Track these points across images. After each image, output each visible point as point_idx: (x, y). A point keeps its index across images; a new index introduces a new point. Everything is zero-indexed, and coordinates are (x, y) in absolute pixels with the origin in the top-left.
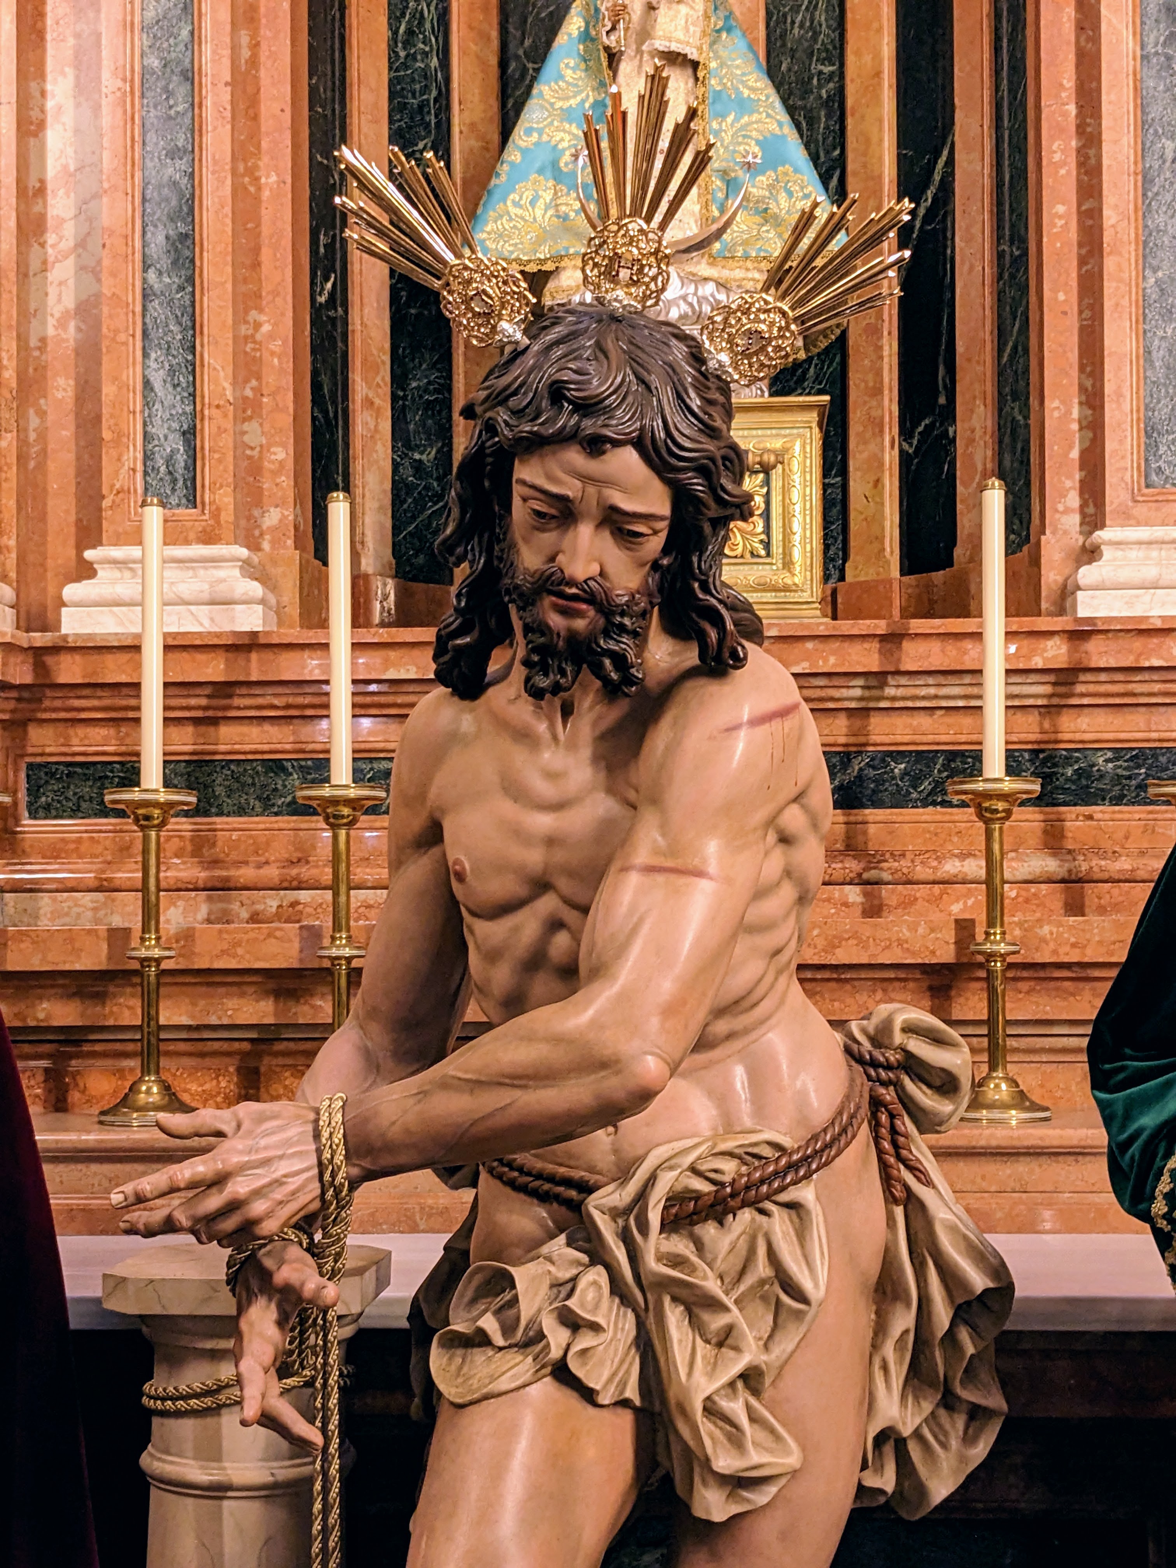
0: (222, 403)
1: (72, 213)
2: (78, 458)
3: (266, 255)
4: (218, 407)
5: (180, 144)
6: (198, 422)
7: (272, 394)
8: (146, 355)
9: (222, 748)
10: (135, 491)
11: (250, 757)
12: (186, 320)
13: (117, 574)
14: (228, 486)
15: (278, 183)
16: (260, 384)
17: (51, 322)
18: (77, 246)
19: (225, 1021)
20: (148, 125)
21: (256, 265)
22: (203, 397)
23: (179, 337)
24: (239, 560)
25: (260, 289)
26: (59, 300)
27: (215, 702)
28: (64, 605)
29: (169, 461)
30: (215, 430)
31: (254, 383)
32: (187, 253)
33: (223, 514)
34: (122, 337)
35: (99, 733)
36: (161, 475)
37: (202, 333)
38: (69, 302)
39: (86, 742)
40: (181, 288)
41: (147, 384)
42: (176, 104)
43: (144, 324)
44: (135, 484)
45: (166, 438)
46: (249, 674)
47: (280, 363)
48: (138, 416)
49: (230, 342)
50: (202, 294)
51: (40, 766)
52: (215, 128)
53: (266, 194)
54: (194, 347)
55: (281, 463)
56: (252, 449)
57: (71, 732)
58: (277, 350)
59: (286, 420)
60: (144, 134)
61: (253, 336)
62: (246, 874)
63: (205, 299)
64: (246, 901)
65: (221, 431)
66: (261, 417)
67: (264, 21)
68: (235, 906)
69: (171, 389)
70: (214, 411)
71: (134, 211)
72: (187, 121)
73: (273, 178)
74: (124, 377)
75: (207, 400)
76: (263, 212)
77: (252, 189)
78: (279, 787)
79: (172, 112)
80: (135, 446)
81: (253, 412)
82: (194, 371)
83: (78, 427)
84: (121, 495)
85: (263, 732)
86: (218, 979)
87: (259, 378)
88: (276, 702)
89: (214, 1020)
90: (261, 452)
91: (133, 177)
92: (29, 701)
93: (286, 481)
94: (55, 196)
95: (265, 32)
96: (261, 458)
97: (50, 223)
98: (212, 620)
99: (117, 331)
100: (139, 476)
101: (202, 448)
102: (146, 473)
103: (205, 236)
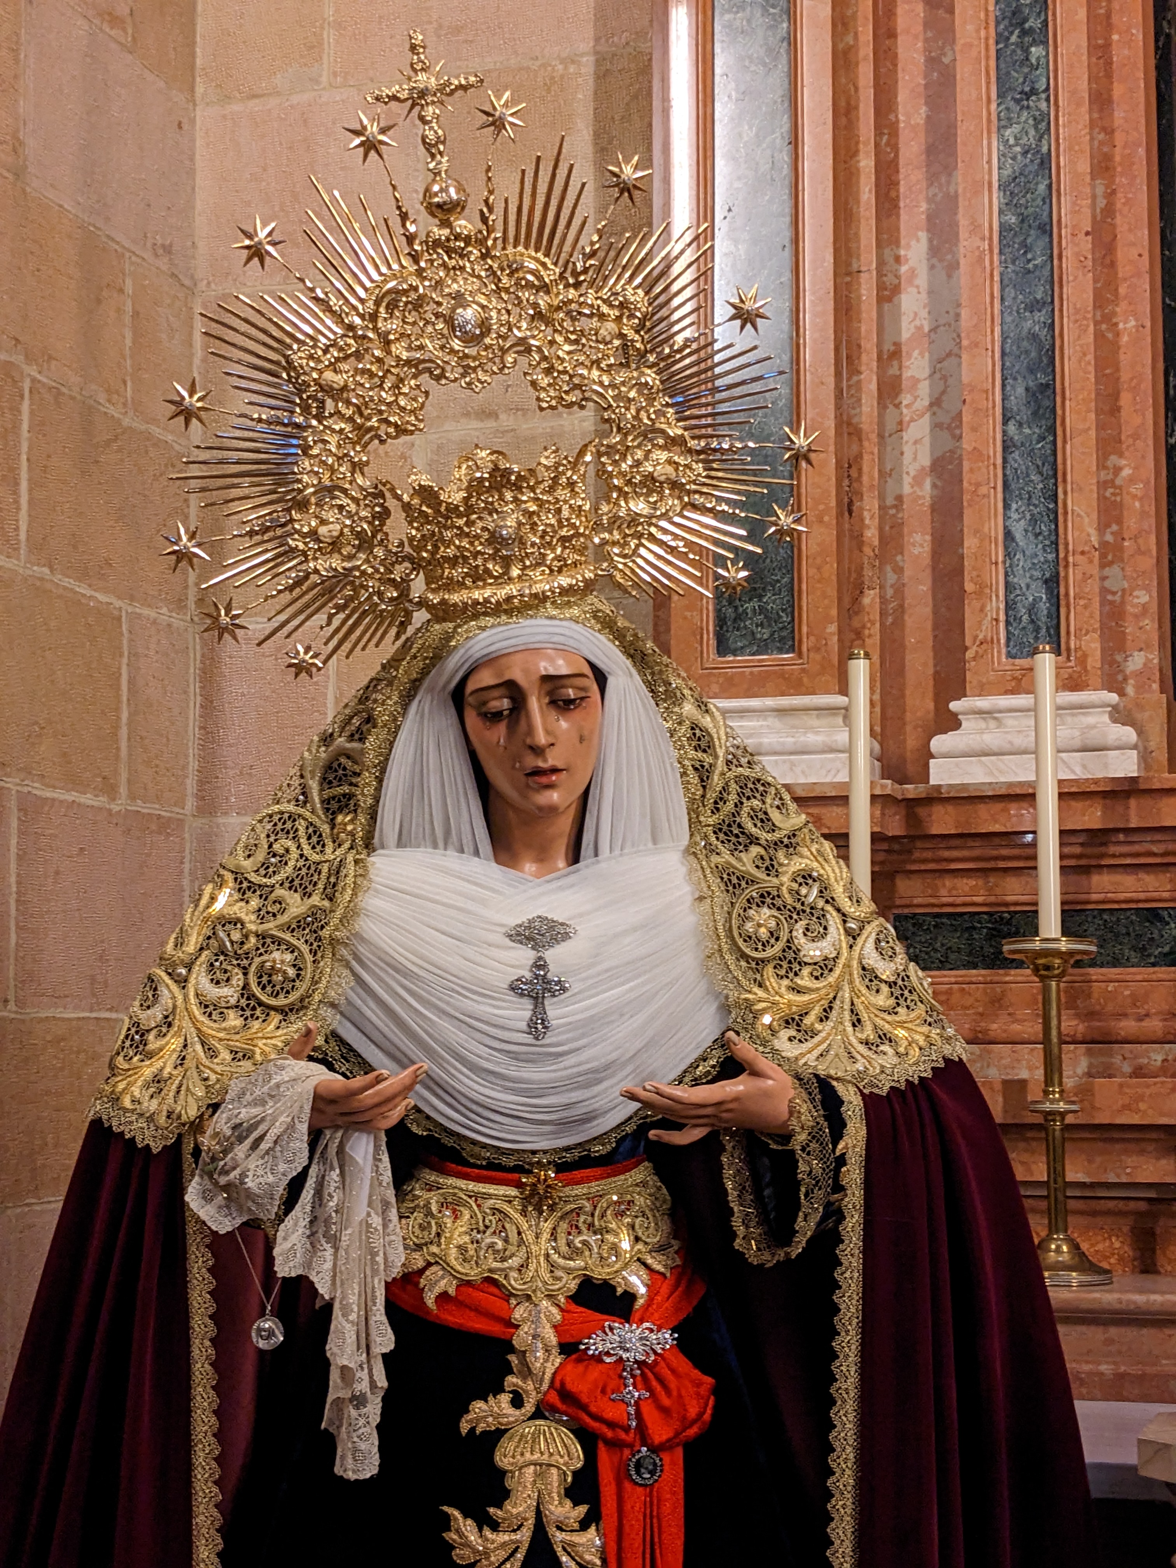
0: (1087, 549)
1: (927, 372)
2: (935, 612)
3: (1125, 399)
4: (1083, 553)
5: (1039, 297)
6: (1061, 569)
7: (1135, 538)
8: (1006, 507)
9: (1094, 897)
10: (999, 640)
11: (1124, 906)
12: (1046, 469)
13: (982, 725)
14: (1094, 630)
15: (1136, 327)
16: (1121, 529)
17: (907, 480)
18: (931, 405)
19: (1124, 1179)
20: (1006, 282)
21: (1115, 410)
22: (1067, 544)
23: (1041, 486)
24: (1109, 706)
25: (1120, 433)
26: (915, 459)
27: (1089, 851)
28: (933, 757)
29: (1032, 609)
30: (1079, 576)
31: (1115, 527)
32: (1046, 403)
33: (1090, 660)
34: (983, 490)
35: (965, 884)
36: (1023, 624)
37: (1065, 481)
38: (925, 460)
39: (954, 893)
40: (1042, 438)
41: (1008, 535)
42: (1034, 259)
43: (1004, 475)
44: (998, 634)
45: (1028, 586)
46: (1128, 821)
47: (1142, 506)
48: (1000, 566)
49: (1095, 488)
50: (1065, 442)
51: (907, 917)
52: (1076, 278)
53: (1125, 339)
54: (1056, 495)
55: (1145, 607)
56: (1114, 593)
57: (939, 882)
58: (1139, 494)
59: (1148, 563)
60: (1002, 289)
61: (1113, 481)
62: (1128, 1026)
63: (1068, 447)
64: (1127, 1055)
65: (1086, 577)
66: (1122, 560)
67: (1119, 169)
68: (1117, 1060)
69: (1032, 538)
70: (1080, 558)
71: (994, 365)
72: (1046, 272)
73: (1132, 323)
74: (986, 530)
75: (1071, 547)
76: (1122, 357)
77: (1110, 336)
78: (1156, 936)
79: (1030, 266)
80: (997, 596)
81: (1114, 556)
82: (1056, 521)
83: (934, 581)
84: (984, 646)
85: (1139, 880)
86: (1116, 1135)
87: (1119, 521)
88: (1155, 849)
89: (1112, 1178)
90: (1123, 596)
91: (992, 331)
92: (899, 853)
93: (1150, 624)
94: (909, 356)
95: (1121, 180)
96: (1123, 602)
97: (905, 384)
98: (1084, 767)
99: (978, 485)
100: (1002, 625)
101: (1067, 594)
102: (1008, 623)
103: (1067, 384)
